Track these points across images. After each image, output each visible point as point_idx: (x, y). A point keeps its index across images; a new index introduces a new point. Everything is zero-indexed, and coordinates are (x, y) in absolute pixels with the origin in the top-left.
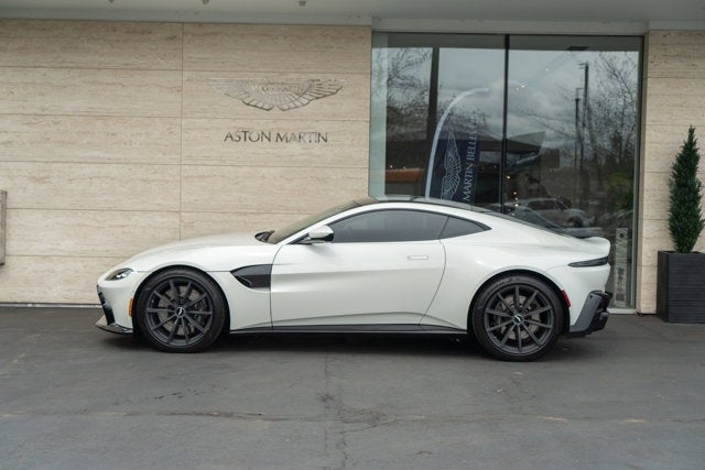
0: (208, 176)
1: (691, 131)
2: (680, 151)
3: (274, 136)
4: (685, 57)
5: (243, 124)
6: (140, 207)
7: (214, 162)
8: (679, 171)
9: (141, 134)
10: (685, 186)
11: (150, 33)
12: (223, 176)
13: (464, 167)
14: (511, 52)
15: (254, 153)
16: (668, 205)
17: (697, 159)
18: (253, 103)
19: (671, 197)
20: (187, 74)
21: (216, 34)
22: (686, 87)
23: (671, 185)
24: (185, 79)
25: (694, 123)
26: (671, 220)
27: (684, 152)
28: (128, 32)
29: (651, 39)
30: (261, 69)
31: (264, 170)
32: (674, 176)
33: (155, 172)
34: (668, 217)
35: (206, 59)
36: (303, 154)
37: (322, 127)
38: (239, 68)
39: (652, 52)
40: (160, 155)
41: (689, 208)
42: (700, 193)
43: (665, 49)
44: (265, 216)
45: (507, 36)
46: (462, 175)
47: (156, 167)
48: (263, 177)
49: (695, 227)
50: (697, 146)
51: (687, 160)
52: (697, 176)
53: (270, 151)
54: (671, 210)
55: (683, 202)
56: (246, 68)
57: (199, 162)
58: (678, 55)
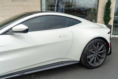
0: (9, 9)
2: (107, 2)
7: (10, 6)
8: (106, 6)
10: (108, 10)
15: (17, 4)
16: (103, 14)
17: (111, 3)
23: (104, 10)
26: (104, 18)
31: (19, 8)
32: (105, 8)
36: (27, 4)
41: (108, 15)
42: (111, 11)
48: (19, 9)
49: (109, 19)
50: (111, 0)
51: (108, 4)
52: (111, 8)
53: (20, 4)
54: (104, 15)
55: (107, 13)
57: (7, 6)
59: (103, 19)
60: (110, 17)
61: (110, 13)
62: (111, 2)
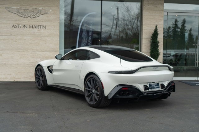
0: (7, 39)
1: (156, 26)
2: (153, 32)
3: (28, 26)
4: (154, 4)
5: (18, 22)
7: (8, 35)
8: (153, 38)
10: (155, 42)
12: (11, 39)
13: (88, 37)
14: (103, 2)
15: (22, 32)
16: (150, 48)
18: (21, 16)
19: (151, 46)
22: (154, 13)
23: (150, 42)
25: (157, 24)
30: (24, 5)
31: (25, 37)
32: (152, 40)
34: (149, 52)
35: (5, 1)
36: (38, 32)
37: (44, 24)
38: (16, 4)
39: (145, 2)
41: (156, 49)
42: (159, 45)
43: (149, 2)
44: (26, 52)
46: (88, 39)
48: (25, 39)
49: (157, 55)
50: (158, 31)
51: (155, 35)
52: (158, 40)
53: (27, 31)
54: (151, 50)
55: (154, 47)
56: (19, 4)
57: (3, 35)
58: (152, 4)
59: (149, 54)
60: (158, 52)
61: (158, 46)
62: (158, 33)
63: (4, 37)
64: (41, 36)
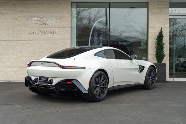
0: (25, 44)
1: (161, 29)
2: (158, 34)
3: (43, 32)
4: (159, 8)
5: (35, 29)
6: (5, 53)
7: (26, 40)
8: (158, 40)
9: (5, 32)
10: (159, 44)
11: (8, 3)
12: (29, 44)
14: (111, 9)
15: (38, 37)
16: (155, 50)
17: (163, 37)
19: (156, 48)
20: (18, 15)
21: (26, 3)
22: (160, 17)
23: (156, 44)
24: (18, 16)
25: (162, 27)
26: (156, 54)
27: (159, 35)
28: (2, 3)
29: (150, 3)
30: (39, 13)
31: (41, 42)
32: (157, 42)
33: (10, 43)
35: (24, 10)
36: (52, 37)
37: (57, 29)
38: (33, 13)
39: (150, 7)
40: (11, 38)
41: (160, 51)
42: (164, 46)
43: (154, 6)
44: (41, 55)
45: (110, 3)
47: (10, 41)
48: (40, 44)
49: (162, 56)
50: (163, 33)
51: (160, 37)
52: (163, 42)
53: (42, 36)
55: (159, 49)
56: (35, 13)
57: (22, 40)
58: (157, 8)
59: (155, 56)
60: (163, 53)
61: (162, 48)
62: (163, 35)
63: (23, 42)
64: (55, 40)
